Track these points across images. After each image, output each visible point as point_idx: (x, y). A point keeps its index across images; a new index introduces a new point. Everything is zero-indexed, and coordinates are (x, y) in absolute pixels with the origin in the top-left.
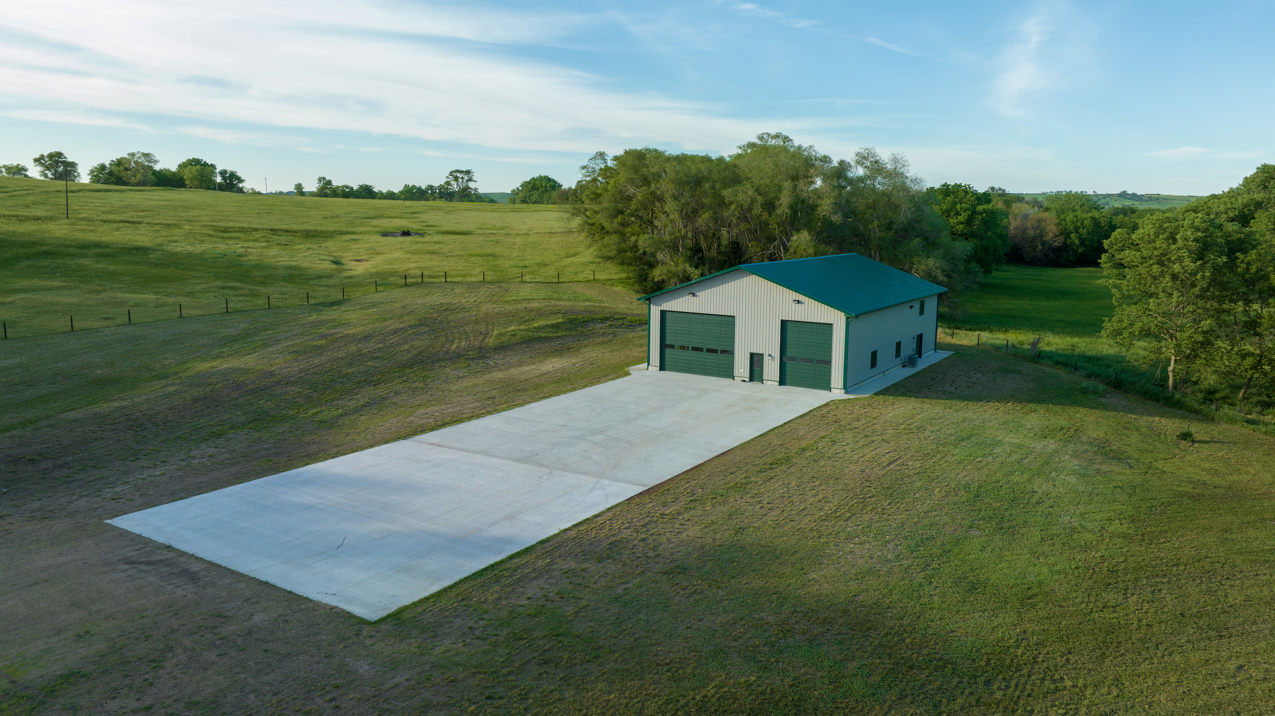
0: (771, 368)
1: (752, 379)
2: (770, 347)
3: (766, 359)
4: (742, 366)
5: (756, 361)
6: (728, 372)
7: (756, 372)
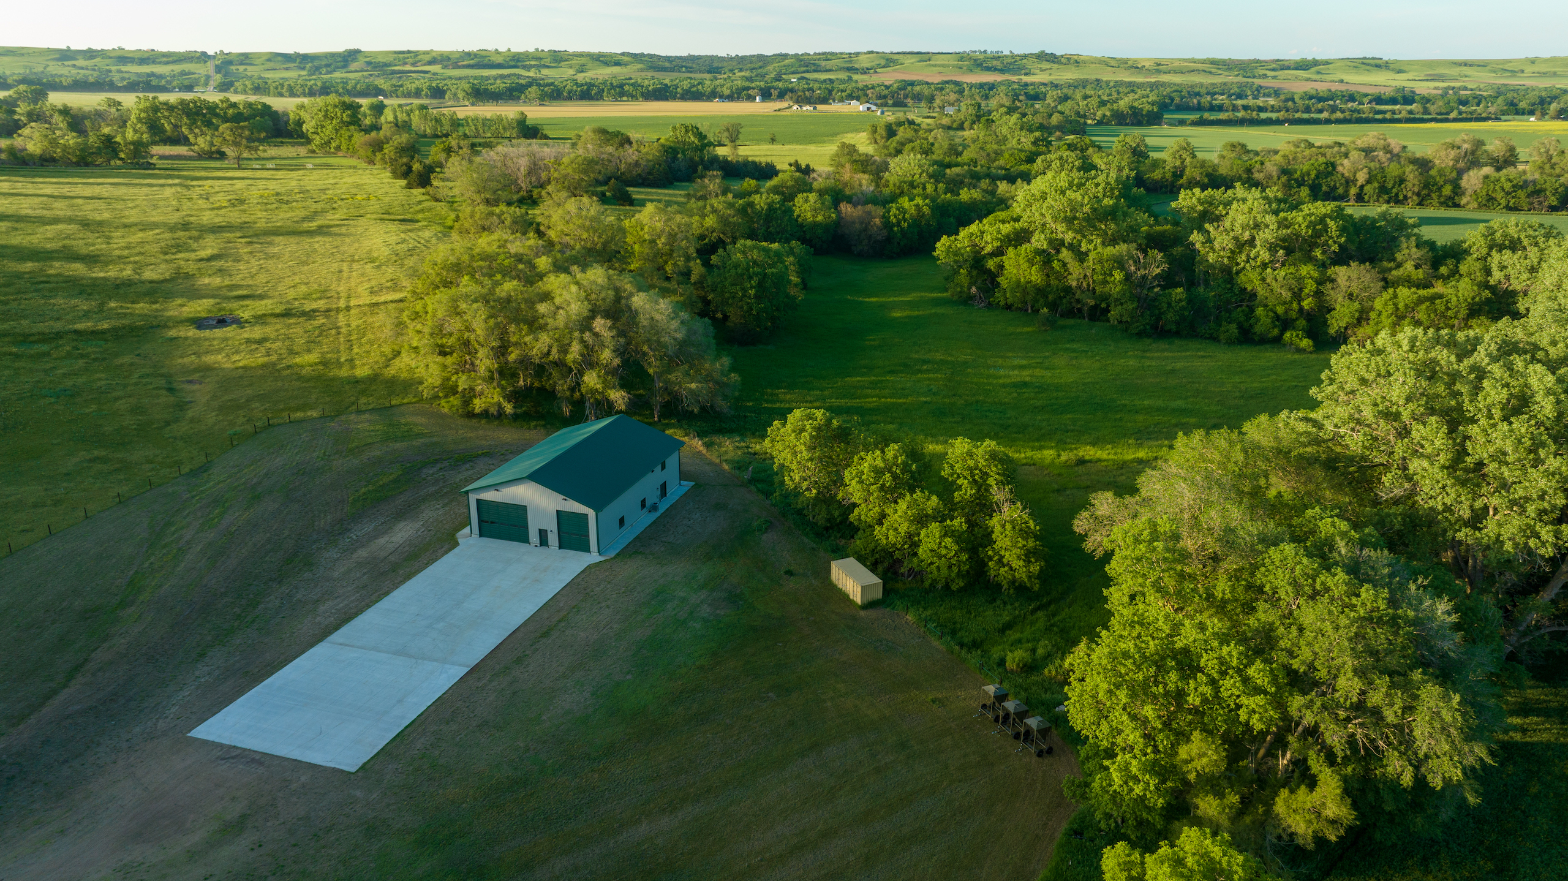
0: (553, 539)
1: (541, 545)
2: (552, 526)
3: (549, 533)
4: (534, 537)
5: (543, 535)
6: (525, 539)
7: (543, 540)
